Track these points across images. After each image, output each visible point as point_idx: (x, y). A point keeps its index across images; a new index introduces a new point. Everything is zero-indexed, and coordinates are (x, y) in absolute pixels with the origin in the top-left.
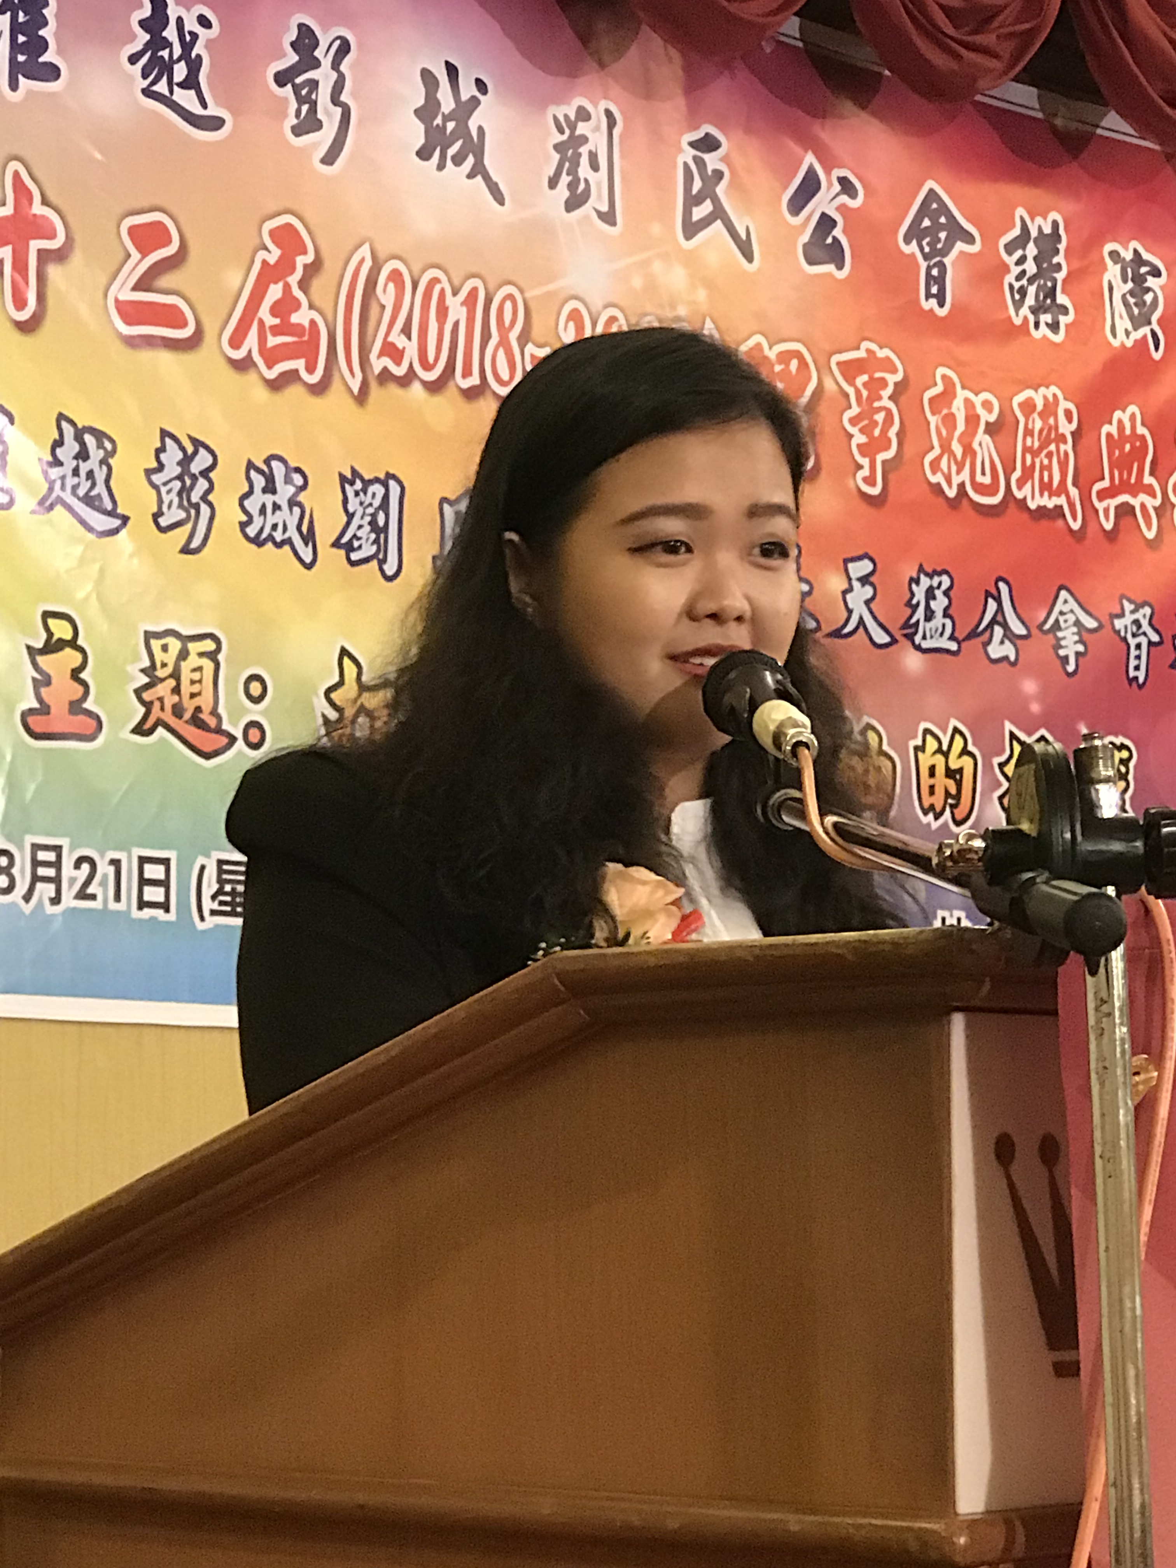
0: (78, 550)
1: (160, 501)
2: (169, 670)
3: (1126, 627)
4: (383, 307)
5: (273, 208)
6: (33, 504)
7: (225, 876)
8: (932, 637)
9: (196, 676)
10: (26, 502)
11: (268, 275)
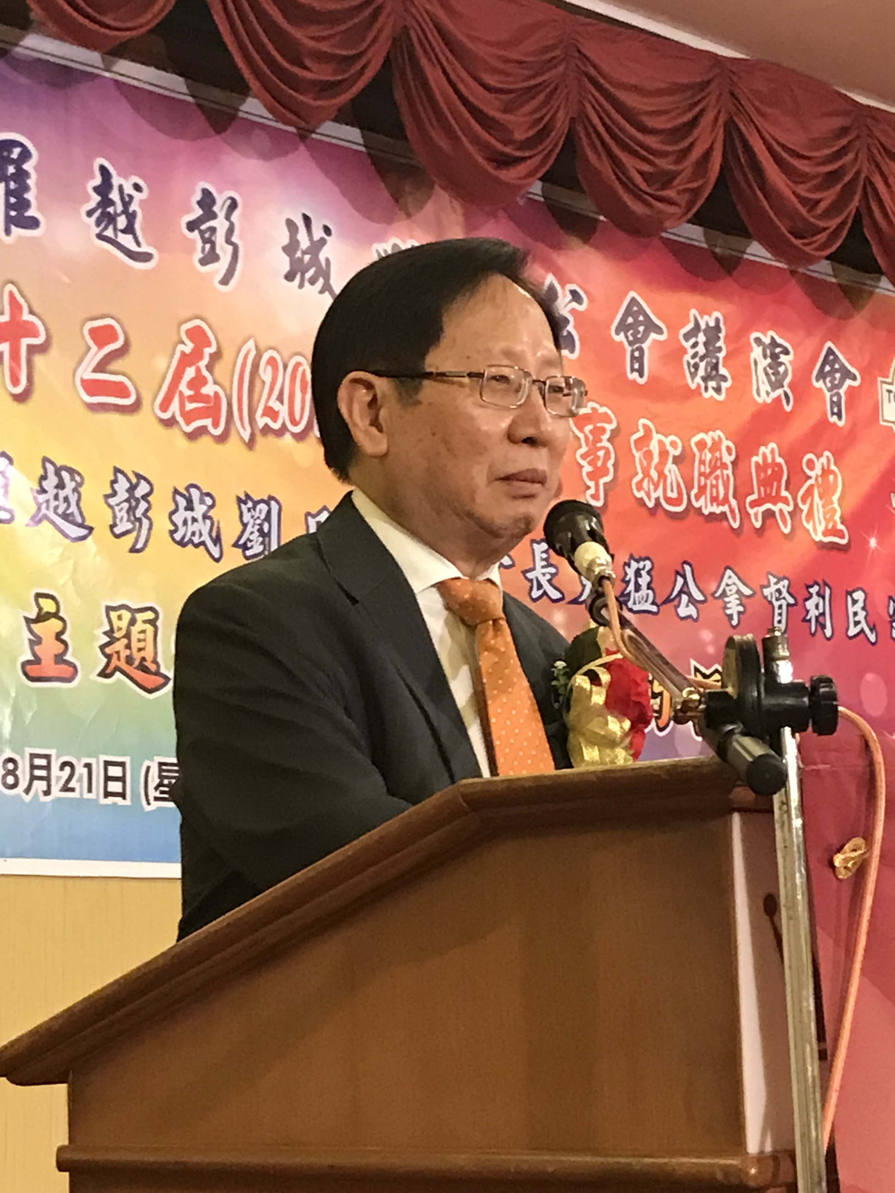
0: (59, 551)
1: (115, 517)
2: (123, 632)
3: (771, 594)
4: (264, 382)
5: (188, 314)
6: (27, 519)
7: (164, 774)
8: (640, 603)
9: (142, 636)
10: (22, 518)
11: (185, 361)
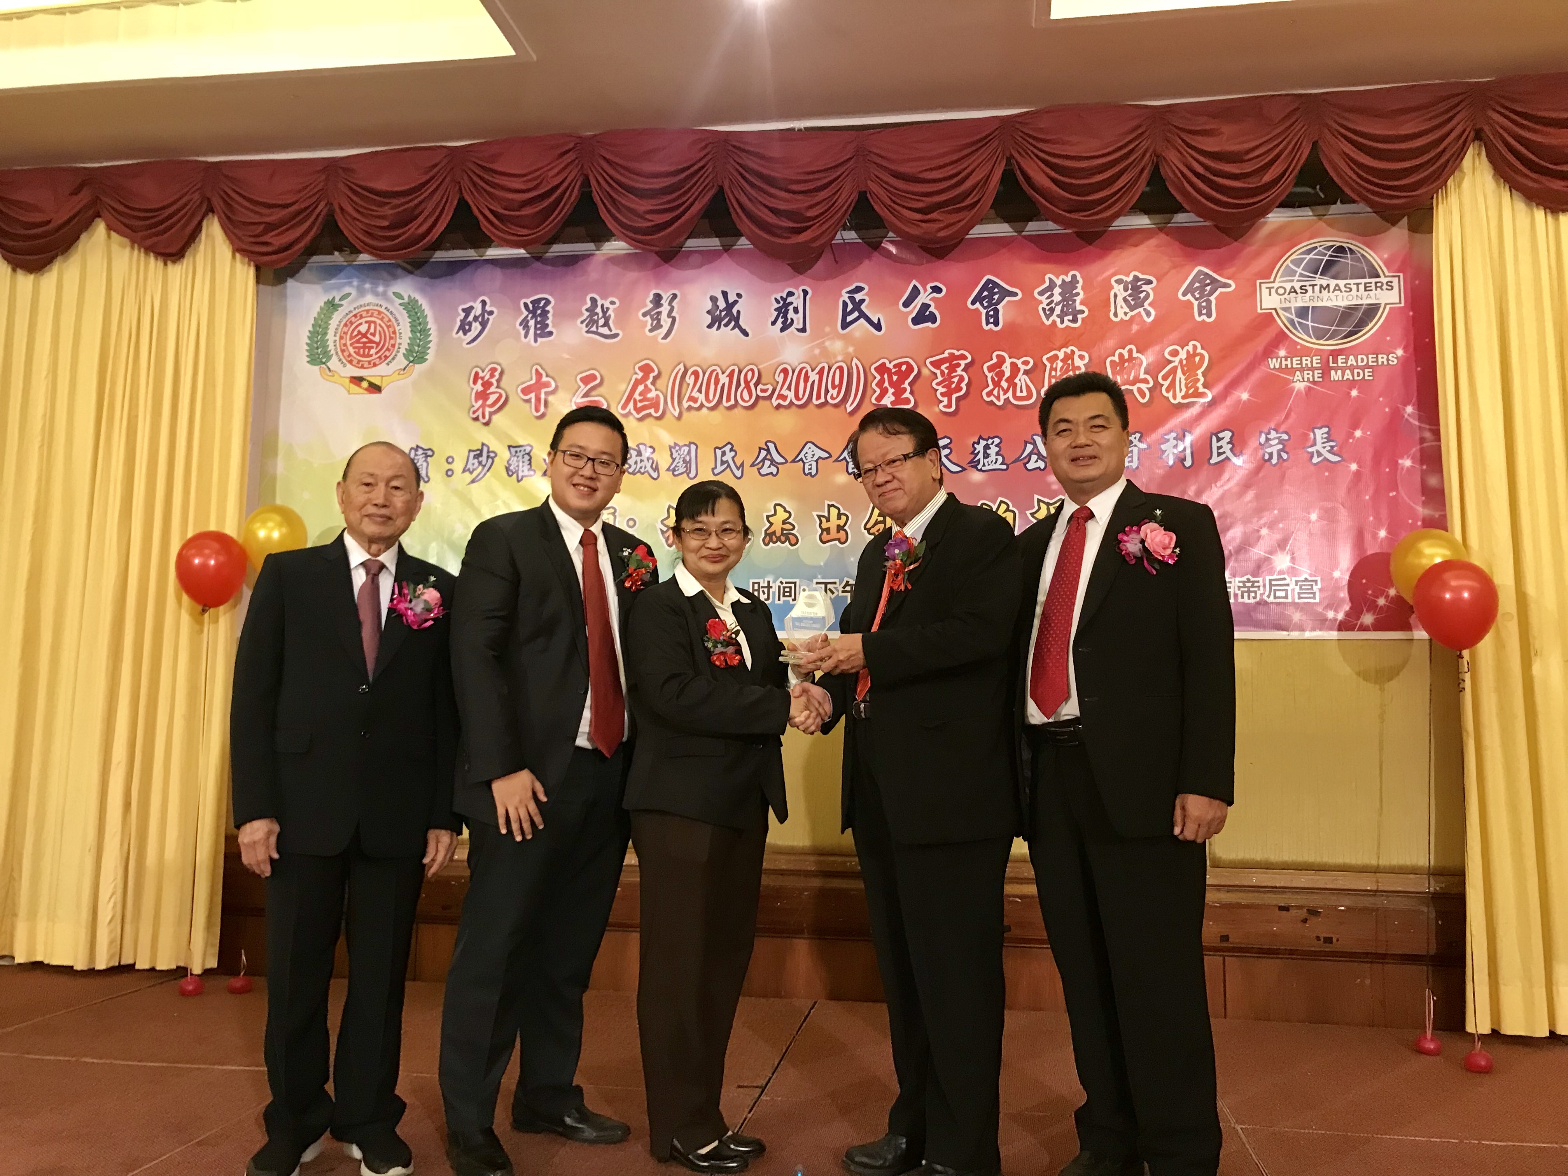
4: (689, 385)
5: (640, 358)
8: (989, 465)
11: (637, 383)
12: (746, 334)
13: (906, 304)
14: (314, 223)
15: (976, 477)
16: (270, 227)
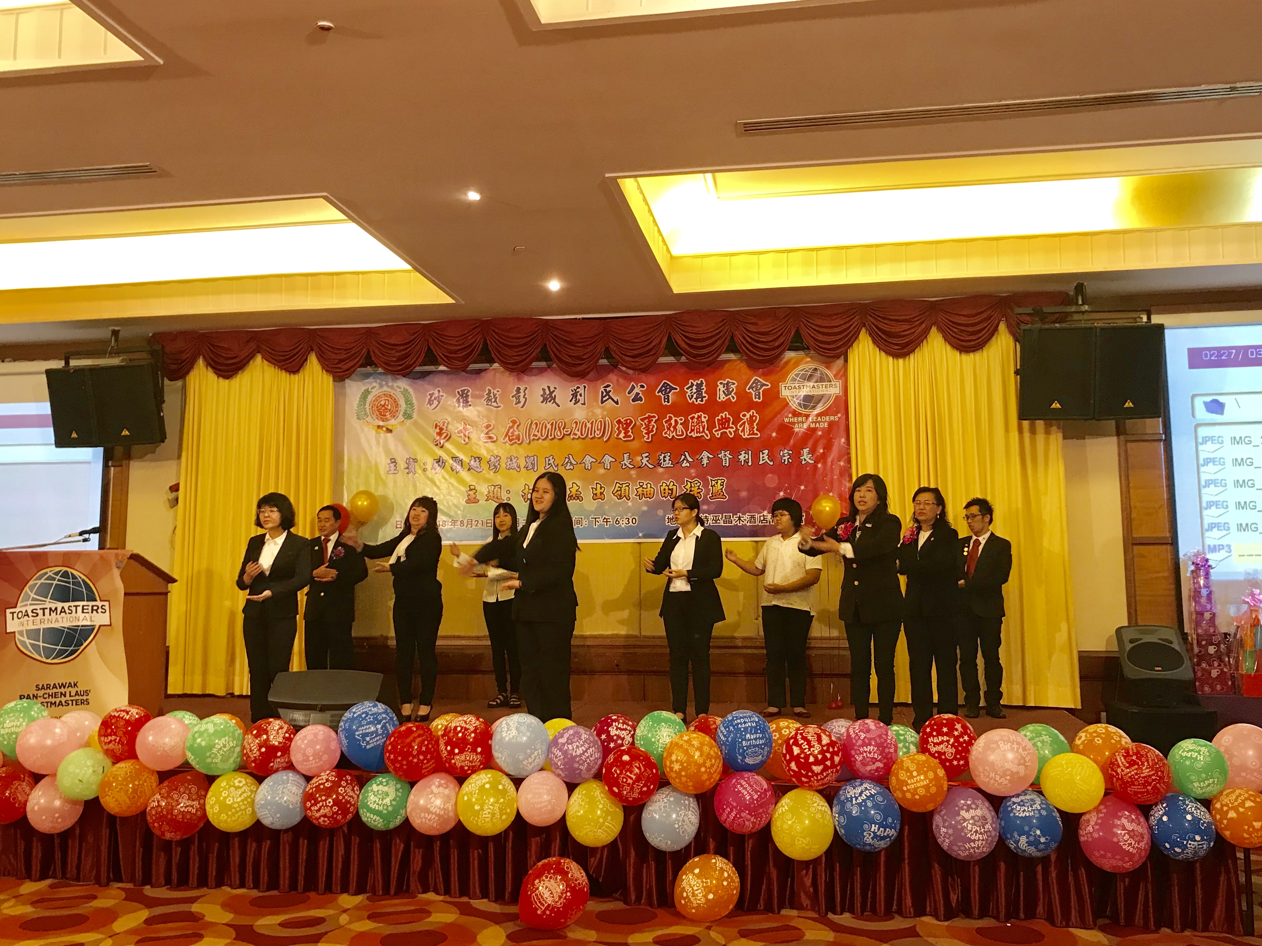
2: (492, 491)
3: (722, 456)
4: (533, 429)
5: (511, 417)
8: (666, 465)
9: (497, 491)
11: (510, 428)
12: (559, 406)
13: (629, 393)
14: (360, 359)
15: (660, 470)
16: (341, 361)
